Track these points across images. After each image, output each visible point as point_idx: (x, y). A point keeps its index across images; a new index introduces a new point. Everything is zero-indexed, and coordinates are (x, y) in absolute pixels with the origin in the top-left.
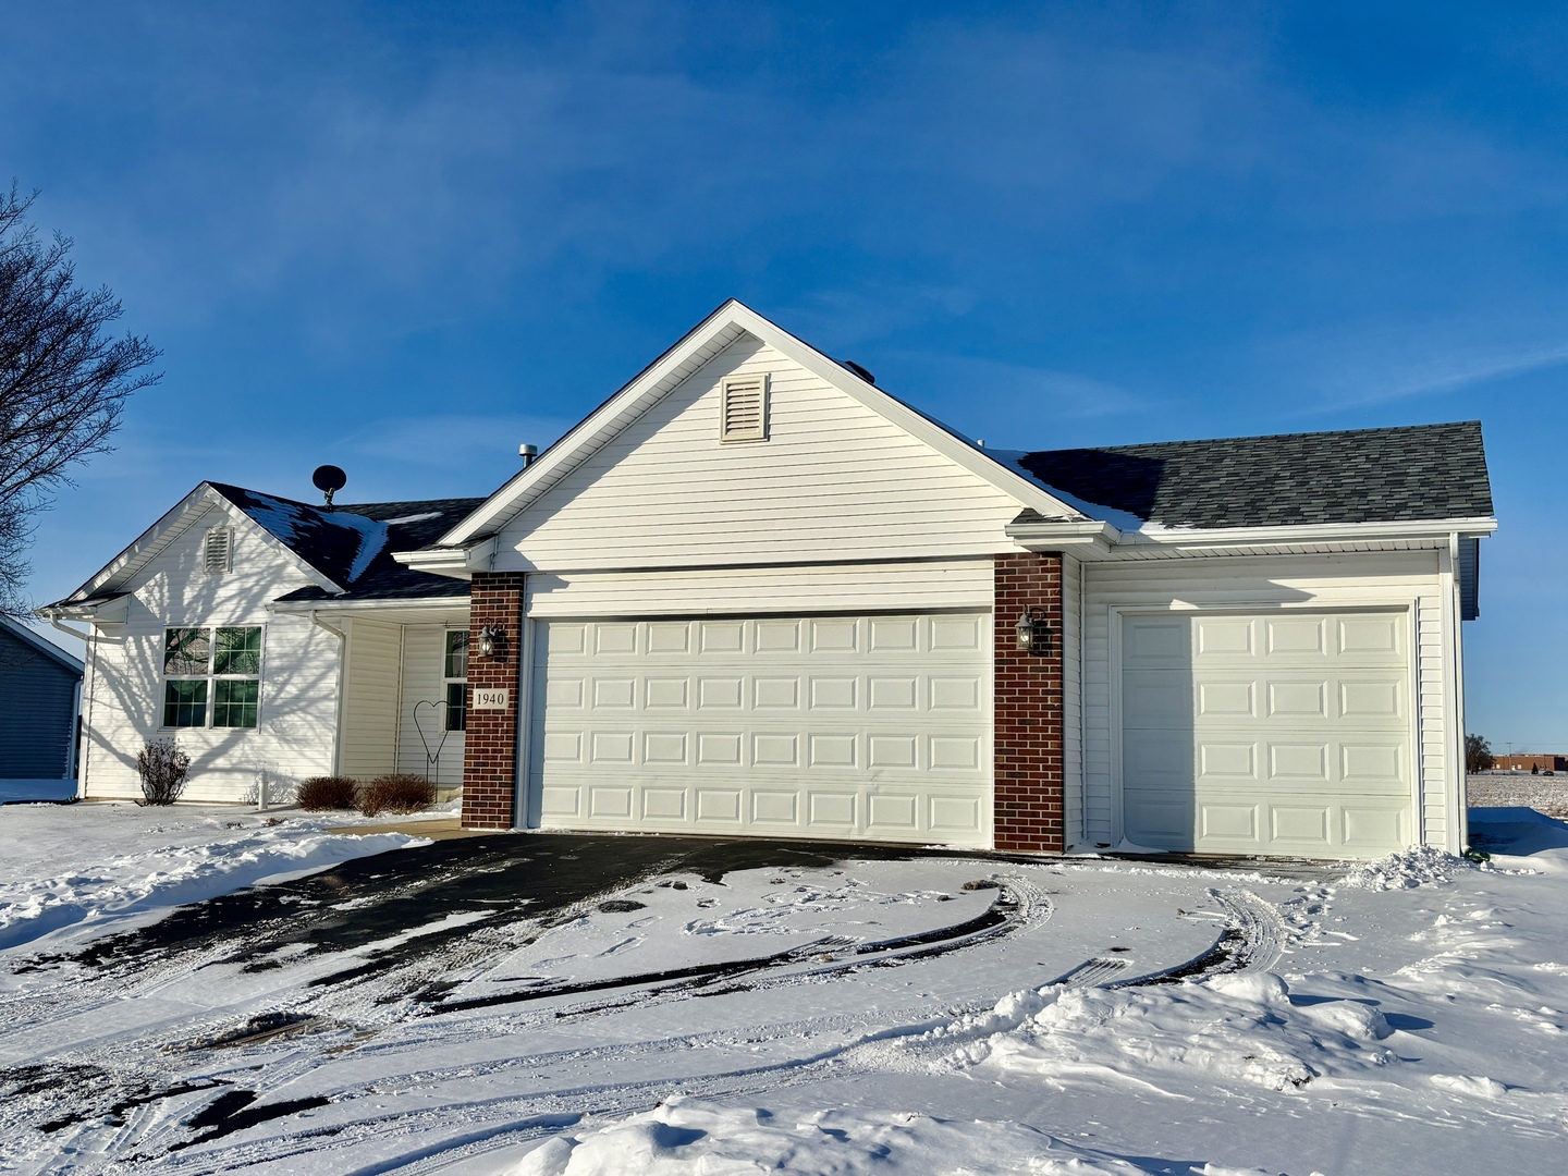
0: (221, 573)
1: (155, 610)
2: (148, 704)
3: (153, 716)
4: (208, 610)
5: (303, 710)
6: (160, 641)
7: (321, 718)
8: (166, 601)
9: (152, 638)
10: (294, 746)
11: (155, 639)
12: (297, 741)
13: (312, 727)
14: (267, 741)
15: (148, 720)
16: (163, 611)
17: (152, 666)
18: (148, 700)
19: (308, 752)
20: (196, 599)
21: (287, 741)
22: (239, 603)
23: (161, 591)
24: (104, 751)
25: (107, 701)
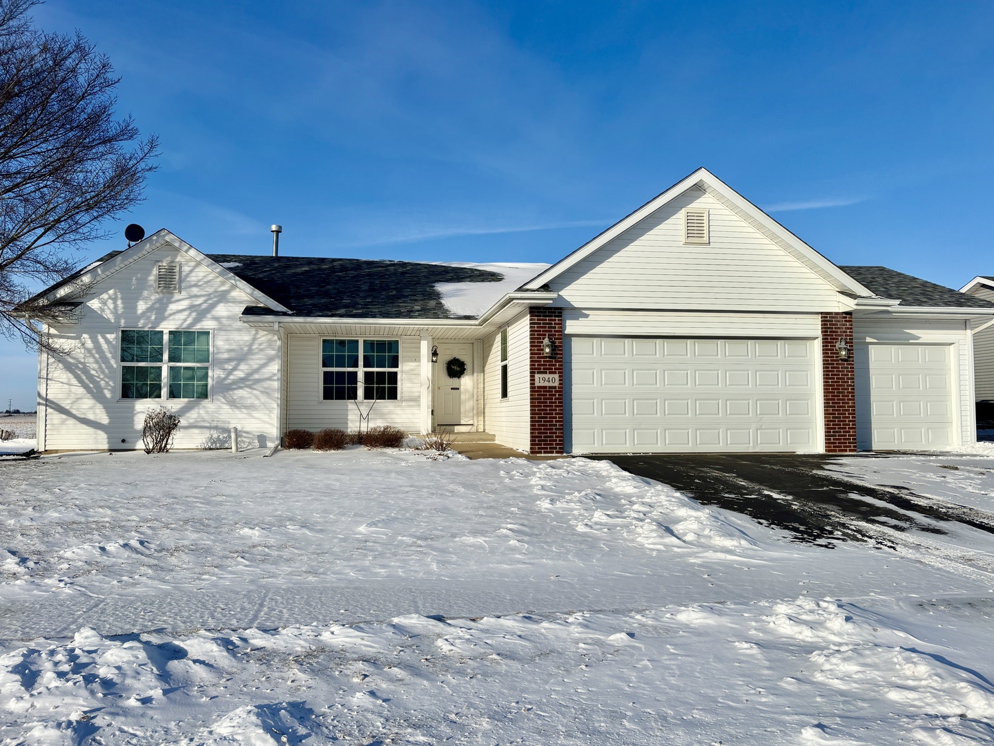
0: (173, 294)
1: (111, 317)
2: (107, 383)
3: (112, 391)
4: (161, 318)
5: (249, 387)
6: (116, 338)
7: (266, 393)
8: (120, 311)
9: (108, 336)
10: (244, 410)
11: (111, 337)
12: (246, 407)
13: (257, 398)
14: (220, 407)
15: (108, 394)
16: (117, 317)
17: (109, 355)
18: (107, 380)
19: (256, 414)
20: (149, 310)
21: (237, 407)
22: (189, 315)
23: (115, 303)
24: (64, 416)
25: (65, 381)
